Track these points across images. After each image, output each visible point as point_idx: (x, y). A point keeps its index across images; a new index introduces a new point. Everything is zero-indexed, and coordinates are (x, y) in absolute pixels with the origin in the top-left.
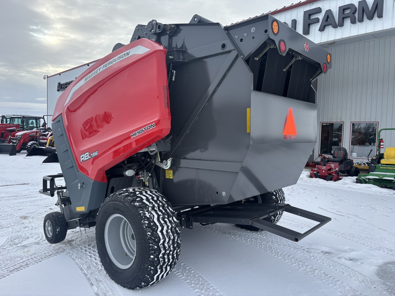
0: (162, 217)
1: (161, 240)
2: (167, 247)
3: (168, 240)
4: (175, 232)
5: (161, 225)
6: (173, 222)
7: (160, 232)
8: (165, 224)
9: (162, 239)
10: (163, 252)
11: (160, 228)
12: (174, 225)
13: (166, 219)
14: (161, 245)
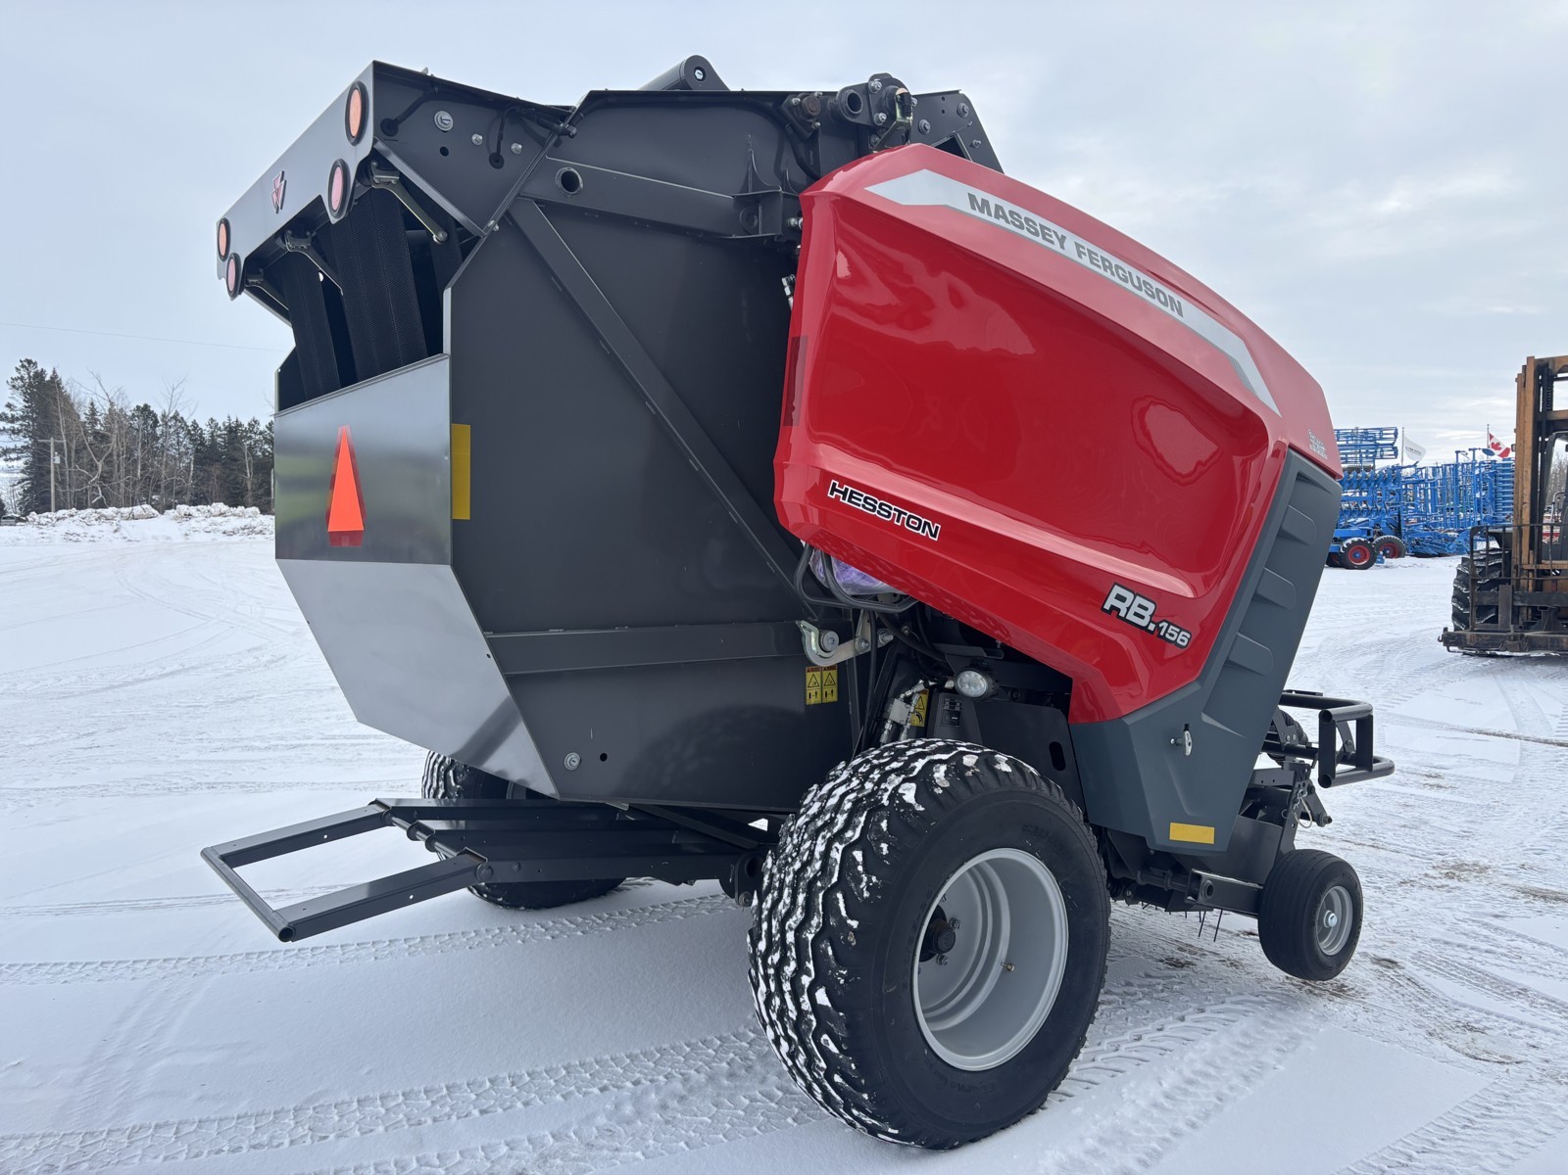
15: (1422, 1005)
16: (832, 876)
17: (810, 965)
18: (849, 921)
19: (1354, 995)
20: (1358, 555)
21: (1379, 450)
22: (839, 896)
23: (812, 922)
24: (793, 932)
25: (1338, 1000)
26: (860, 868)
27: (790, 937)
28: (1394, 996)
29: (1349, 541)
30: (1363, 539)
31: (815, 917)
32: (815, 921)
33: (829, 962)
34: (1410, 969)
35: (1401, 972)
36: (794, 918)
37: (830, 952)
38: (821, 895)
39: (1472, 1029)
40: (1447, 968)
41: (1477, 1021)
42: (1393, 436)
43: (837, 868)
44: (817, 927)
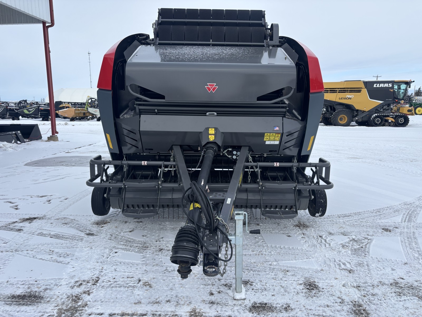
15: (78, 225)
19: (94, 223)
25: (97, 221)
28: (85, 226)
34: (83, 234)
35: (85, 233)
39: (65, 223)
40: (73, 238)
41: (64, 225)
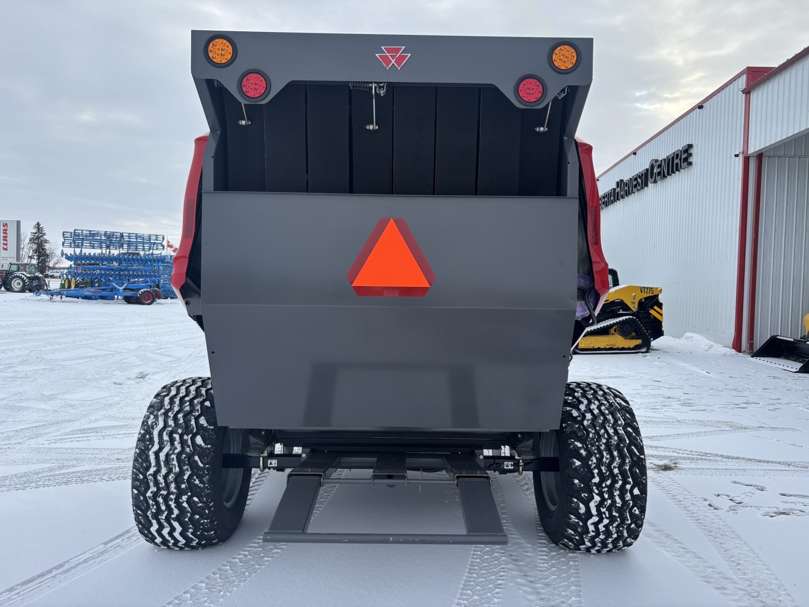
0: (170, 429)
1: (152, 467)
2: (161, 484)
3: (166, 472)
4: (187, 462)
5: (161, 442)
6: (190, 444)
7: (153, 454)
8: (169, 443)
9: (154, 467)
10: (153, 489)
11: (156, 447)
12: (190, 450)
13: (177, 436)
14: (150, 476)
16: (625, 440)
17: (630, 480)
18: (641, 456)
20: (146, 298)
21: (155, 246)
22: (633, 447)
23: (626, 461)
24: (617, 469)
26: (634, 434)
27: (616, 471)
29: (142, 291)
30: (149, 290)
31: (627, 459)
32: (627, 461)
33: (638, 476)
36: (616, 463)
37: (638, 471)
38: (625, 449)
42: (162, 239)
43: (625, 436)
44: (629, 463)
